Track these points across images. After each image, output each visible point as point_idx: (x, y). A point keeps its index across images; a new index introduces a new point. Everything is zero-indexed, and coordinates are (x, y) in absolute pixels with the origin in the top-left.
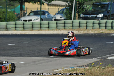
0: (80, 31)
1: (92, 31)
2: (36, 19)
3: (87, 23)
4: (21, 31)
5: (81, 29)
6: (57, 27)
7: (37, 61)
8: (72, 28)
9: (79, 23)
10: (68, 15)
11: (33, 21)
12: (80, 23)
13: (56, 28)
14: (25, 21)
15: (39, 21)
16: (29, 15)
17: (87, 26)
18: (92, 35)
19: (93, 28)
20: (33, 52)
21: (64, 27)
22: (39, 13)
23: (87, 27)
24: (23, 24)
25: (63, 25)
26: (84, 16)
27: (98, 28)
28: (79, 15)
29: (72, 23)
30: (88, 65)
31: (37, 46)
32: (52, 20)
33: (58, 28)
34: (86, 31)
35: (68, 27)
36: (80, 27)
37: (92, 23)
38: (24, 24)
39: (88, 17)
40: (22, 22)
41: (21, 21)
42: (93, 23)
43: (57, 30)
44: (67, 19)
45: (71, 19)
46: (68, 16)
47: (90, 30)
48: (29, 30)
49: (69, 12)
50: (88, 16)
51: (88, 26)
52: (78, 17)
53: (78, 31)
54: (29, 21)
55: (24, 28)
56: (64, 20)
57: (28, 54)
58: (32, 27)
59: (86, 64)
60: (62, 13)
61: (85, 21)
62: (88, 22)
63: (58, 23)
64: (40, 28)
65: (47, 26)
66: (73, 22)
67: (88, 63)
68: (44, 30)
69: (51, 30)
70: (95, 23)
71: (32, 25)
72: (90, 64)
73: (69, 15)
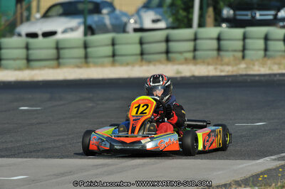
0: (222, 65)
1: (263, 64)
2: (69, 30)
3: (245, 38)
4: (19, 69)
5: (226, 60)
6: (142, 54)
7: (70, 173)
8: (194, 58)
9: (219, 39)
10: (178, 12)
11: (59, 36)
12: (222, 37)
13: (139, 57)
14: (34, 35)
15: (78, 34)
16: (46, 15)
17: (244, 49)
18: (262, 78)
19: (265, 56)
20: (58, 140)
21: (167, 52)
22: (81, 6)
23: (247, 52)
24: (27, 47)
25: (163, 46)
26: (235, 15)
27: (281, 56)
28: (218, 12)
29: (195, 39)
30: (245, 182)
31: (74, 120)
32: (124, 31)
33: (145, 57)
34: (243, 66)
35: (181, 53)
36: (222, 53)
37: (263, 36)
38: (30, 47)
39: (249, 17)
40: (24, 40)
41: (19, 35)
42: (266, 38)
43: (141, 66)
44: (175, 25)
45: (189, 25)
46: (180, 17)
47: (257, 60)
48: (45, 67)
49: (185, 3)
50: (249, 13)
51: (247, 46)
52: (216, 20)
53: (216, 64)
54: (46, 35)
55: (28, 60)
56: (167, 28)
57: (43, 150)
58: (55, 56)
59: (238, 178)
60: (160, 5)
61: (238, 32)
62: (248, 35)
63: (144, 41)
64: (83, 60)
65: (108, 50)
66: (196, 34)
67: (249, 175)
68: (96, 65)
69: (122, 64)
70: (271, 36)
71: (58, 48)
72: (253, 176)
73: (182, 13)
